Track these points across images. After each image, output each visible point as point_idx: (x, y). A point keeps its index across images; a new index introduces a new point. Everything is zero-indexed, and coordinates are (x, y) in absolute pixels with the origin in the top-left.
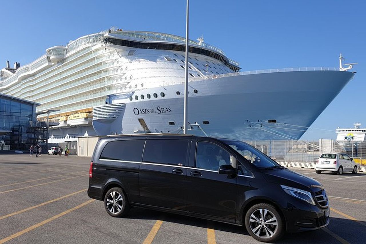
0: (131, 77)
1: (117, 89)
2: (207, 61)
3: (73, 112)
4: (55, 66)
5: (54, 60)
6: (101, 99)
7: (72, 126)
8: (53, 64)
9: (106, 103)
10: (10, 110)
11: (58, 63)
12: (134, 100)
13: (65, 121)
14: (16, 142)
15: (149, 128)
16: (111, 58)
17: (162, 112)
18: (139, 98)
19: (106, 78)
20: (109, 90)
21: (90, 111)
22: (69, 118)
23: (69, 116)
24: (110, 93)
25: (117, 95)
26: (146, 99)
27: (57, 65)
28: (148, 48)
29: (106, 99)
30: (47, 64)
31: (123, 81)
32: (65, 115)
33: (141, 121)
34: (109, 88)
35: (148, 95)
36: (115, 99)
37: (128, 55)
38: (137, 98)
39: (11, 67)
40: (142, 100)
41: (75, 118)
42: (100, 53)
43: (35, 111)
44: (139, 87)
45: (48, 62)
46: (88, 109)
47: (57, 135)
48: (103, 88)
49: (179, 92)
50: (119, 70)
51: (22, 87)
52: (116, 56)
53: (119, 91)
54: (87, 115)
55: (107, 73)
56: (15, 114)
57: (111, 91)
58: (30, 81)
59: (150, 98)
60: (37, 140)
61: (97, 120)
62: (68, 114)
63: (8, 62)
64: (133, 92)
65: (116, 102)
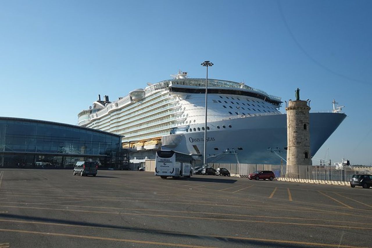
0: (187, 115)
1: (178, 123)
2: (248, 99)
3: (149, 139)
4: (136, 104)
5: (134, 100)
6: (167, 130)
7: (148, 150)
8: (134, 102)
9: (171, 133)
10: (105, 141)
11: (138, 102)
12: (189, 132)
13: (142, 146)
14: (108, 162)
15: (200, 152)
16: (174, 101)
17: (209, 141)
18: (193, 130)
19: (170, 116)
20: (173, 124)
21: (160, 138)
22: (146, 144)
23: (146, 143)
24: (173, 126)
25: (178, 127)
26: (197, 131)
27: (137, 103)
28: (200, 93)
29: (170, 130)
30: (130, 102)
31: (182, 117)
32: (143, 141)
33: (195, 147)
34: (173, 122)
35: (198, 128)
36: (177, 130)
37: (186, 99)
38: (191, 130)
39: (101, 100)
40: (194, 132)
41: (150, 144)
42: (167, 96)
43: (121, 141)
44: (192, 123)
45: (131, 101)
46: (159, 137)
47: (139, 157)
48: (169, 122)
49: (219, 127)
50: (180, 110)
51: (111, 118)
52: (177, 99)
53: (179, 125)
54: (157, 142)
55: (172, 111)
56: (108, 143)
57: (174, 125)
58: (118, 114)
59: (200, 130)
60: (122, 161)
61: (164, 146)
62: (145, 141)
63: (99, 95)
64: (189, 126)
65: (178, 133)
